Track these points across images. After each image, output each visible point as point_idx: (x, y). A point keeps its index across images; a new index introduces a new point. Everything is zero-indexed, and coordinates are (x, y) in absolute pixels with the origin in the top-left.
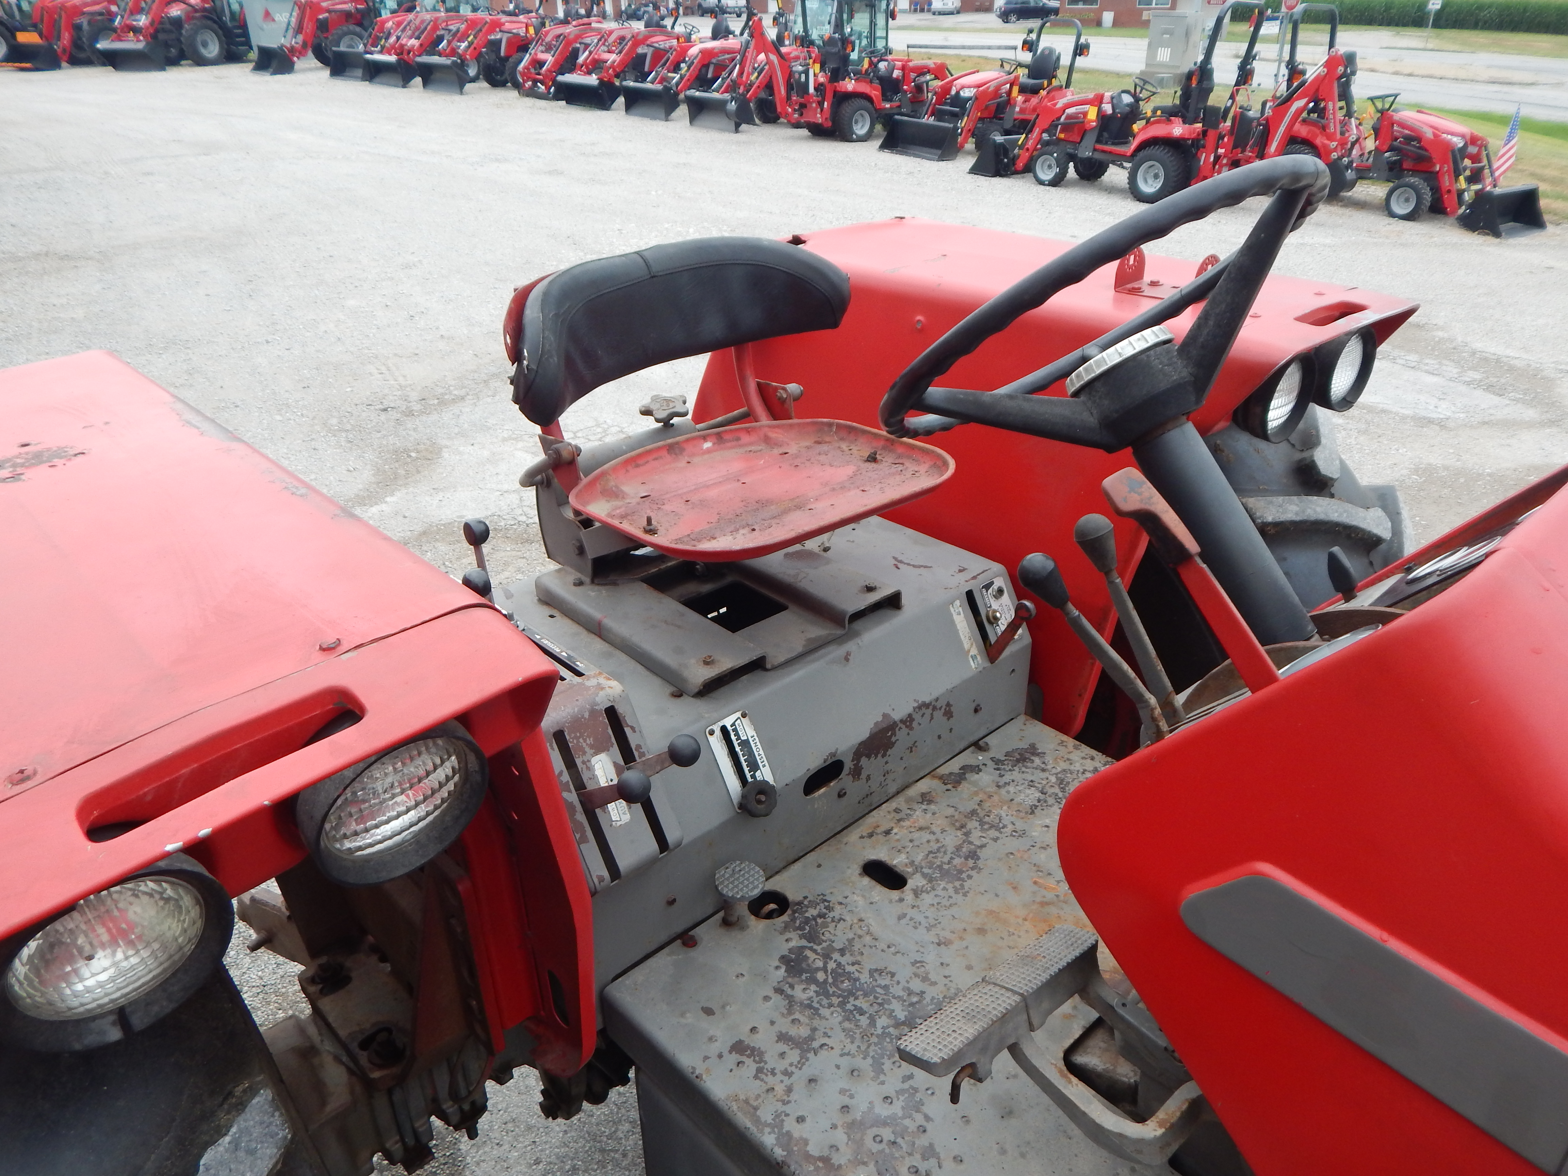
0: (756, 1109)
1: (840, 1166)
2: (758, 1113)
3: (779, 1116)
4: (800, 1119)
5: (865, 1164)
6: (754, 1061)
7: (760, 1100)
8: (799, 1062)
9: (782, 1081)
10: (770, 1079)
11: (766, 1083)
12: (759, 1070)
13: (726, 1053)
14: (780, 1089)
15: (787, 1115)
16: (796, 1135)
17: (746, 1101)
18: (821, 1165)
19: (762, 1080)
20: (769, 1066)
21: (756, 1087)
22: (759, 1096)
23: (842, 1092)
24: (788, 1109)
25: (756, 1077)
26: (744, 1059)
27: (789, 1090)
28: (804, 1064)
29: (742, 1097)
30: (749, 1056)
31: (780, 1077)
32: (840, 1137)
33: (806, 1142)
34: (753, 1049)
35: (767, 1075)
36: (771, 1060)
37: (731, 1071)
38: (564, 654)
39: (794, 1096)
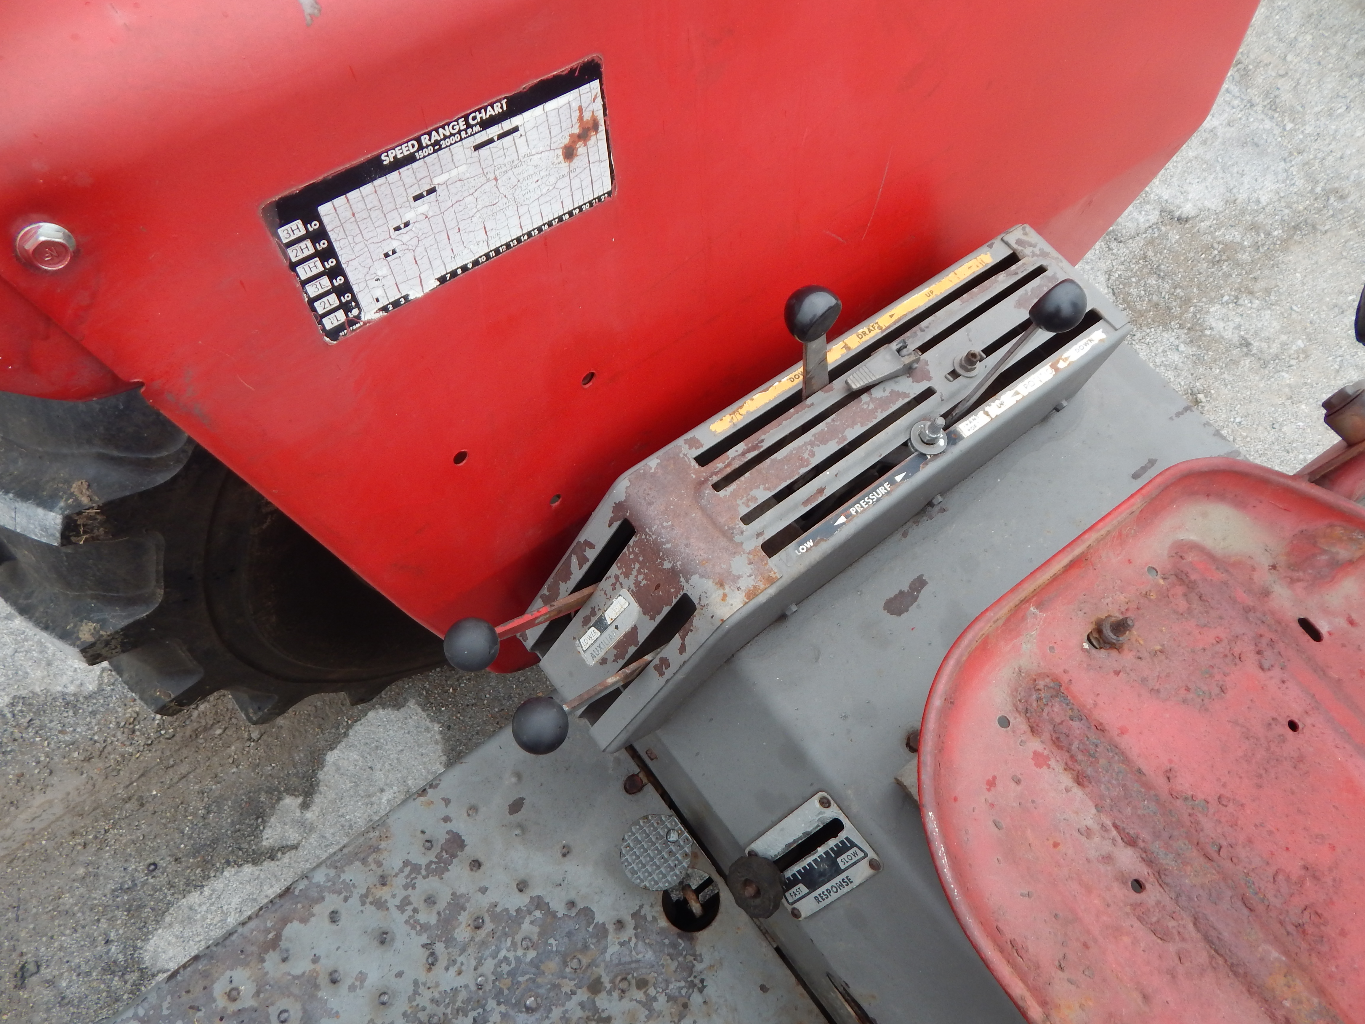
0: (364, 861)
1: (263, 960)
2: (358, 863)
3: (346, 891)
4: (334, 917)
5: (258, 993)
6: (431, 862)
7: (373, 866)
8: (417, 922)
9: (394, 896)
10: (401, 880)
11: (396, 876)
12: (416, 868)
13: (449, 826)
14: (383, 893)
15: (346, 899)
16: (317, 909)
17: (377, 850)
18: (271, 936)
19: (401, 871)
20: (419, 882)
21: (393, 862)
22: (379, 864)
23: (362, 977)
24: (355, 900)
25: (406, 863)
26: (436, 850)
27: (380, 905)
28: (413, 928)
29: (383, 845)
30: (438, 856)
31: (401, 894)
32: (300, 966)
33: (304, 921)
34: (448, 863)
35: (407, 877)
36: (425, 885)
37: (423, 832)
38: (842, 519)
39: (370, 909)
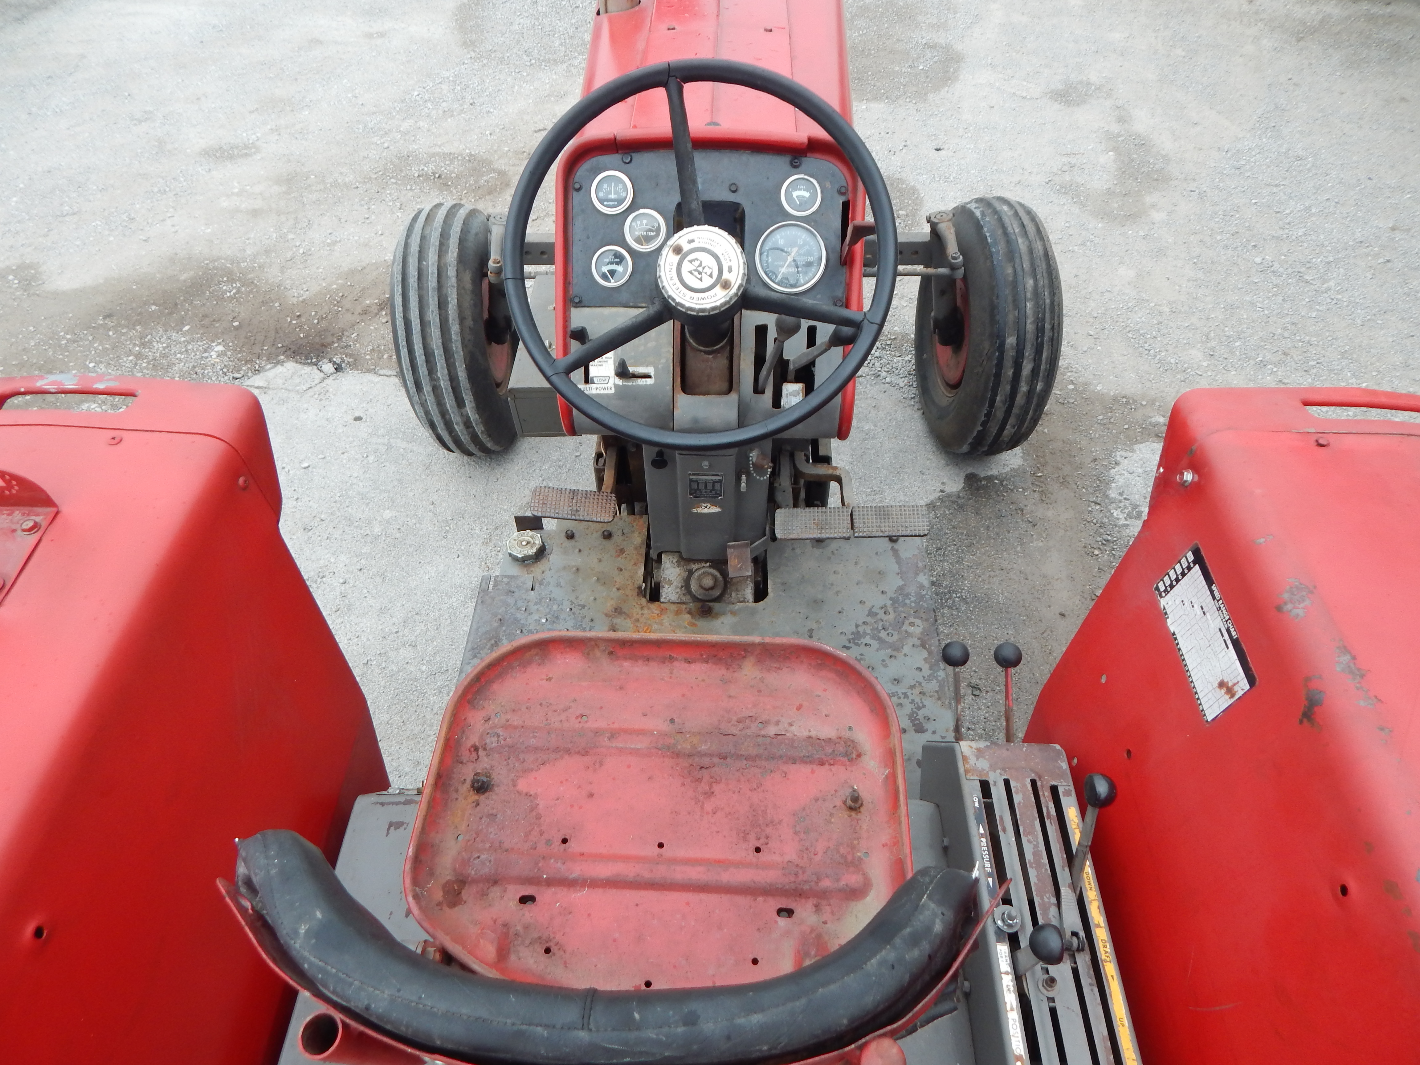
0: (937, 692)
1: (919, 639)
2: (937, 689)
3: (929, 679)
4: (919, 669)
5: (906, 632)
6: (917, 715)
7: (932, 694)
8: (894, 696)
9: (912, 694)
10: (917, 700)
11: (921, 699)
12: (919, 708)
13: (930, 732)
14: (916, 691)
15: (924, 677)
16: (927, 666)
17: (939, 699)
18: (927, 646)
19: (922, 703)
20: (912, 706)
21: (927, 702)
22: (931, 696)
23: (886, 666)
24: (921, 680)
25: (924, 706)
26: (922, 720)
27: (912, 687)
28: (892, 693)
29: (939, 702)
30: (918, 720)
31: (911, 697)
32: (906, 649)
33: (925, 659)
34: (912, 721)
35: (917, 703)
36: (908, 708)
37: (934, 720)
38: (982, 831)
39: (913, 683)
